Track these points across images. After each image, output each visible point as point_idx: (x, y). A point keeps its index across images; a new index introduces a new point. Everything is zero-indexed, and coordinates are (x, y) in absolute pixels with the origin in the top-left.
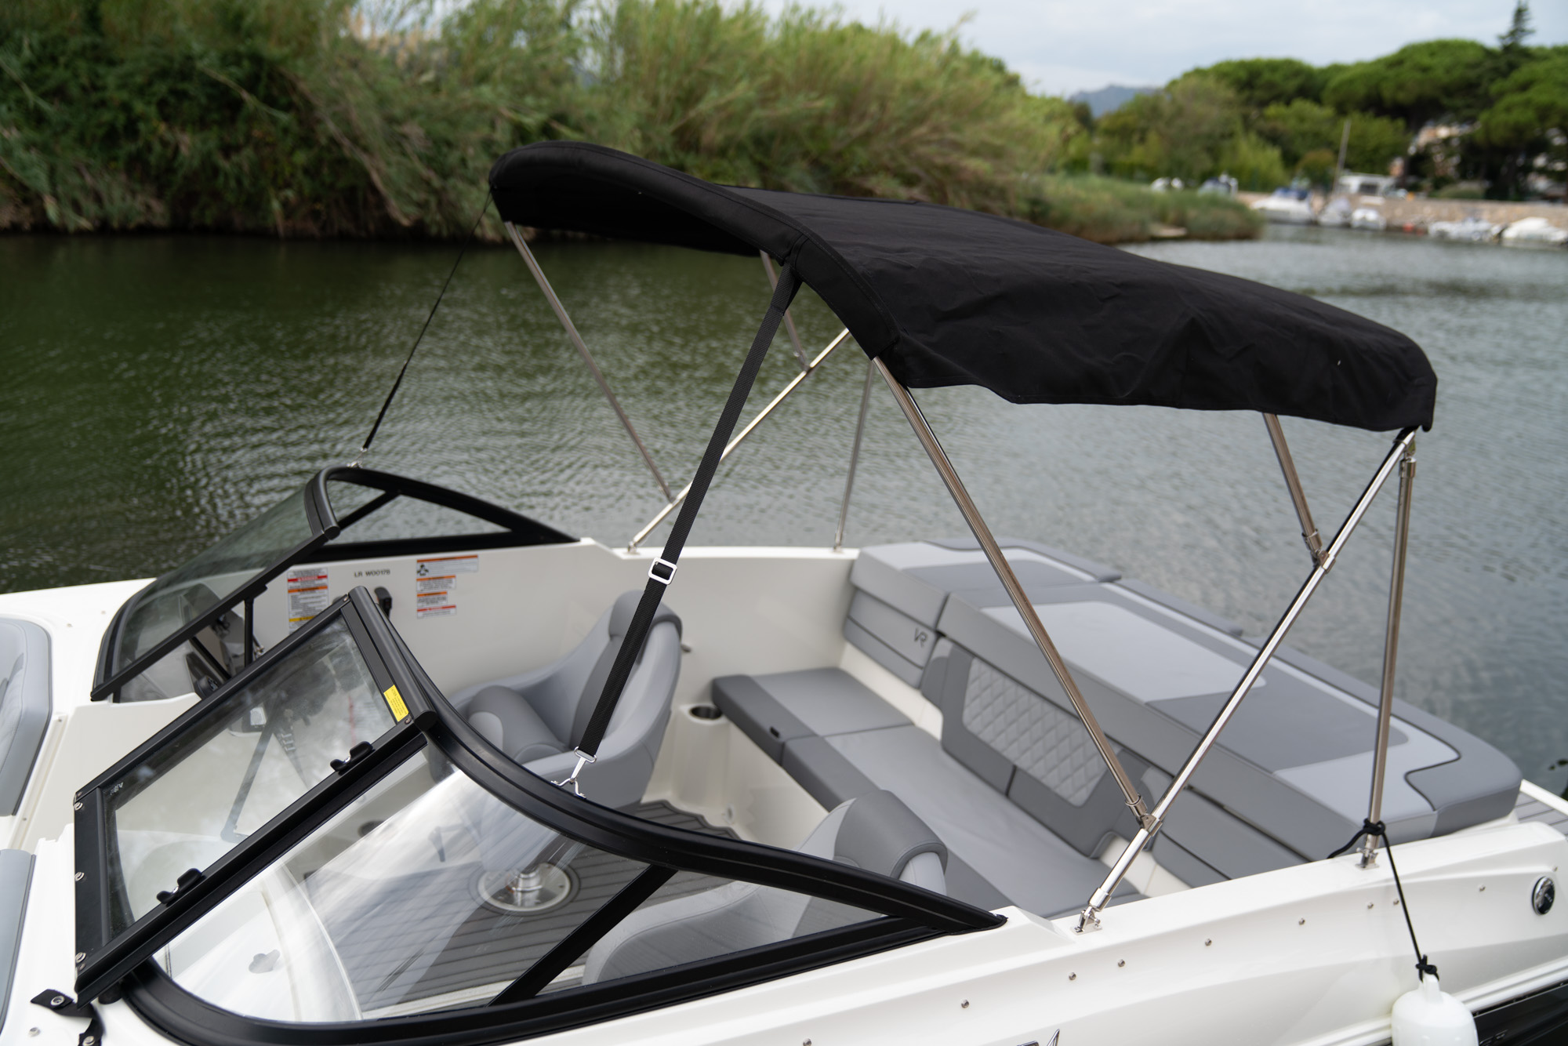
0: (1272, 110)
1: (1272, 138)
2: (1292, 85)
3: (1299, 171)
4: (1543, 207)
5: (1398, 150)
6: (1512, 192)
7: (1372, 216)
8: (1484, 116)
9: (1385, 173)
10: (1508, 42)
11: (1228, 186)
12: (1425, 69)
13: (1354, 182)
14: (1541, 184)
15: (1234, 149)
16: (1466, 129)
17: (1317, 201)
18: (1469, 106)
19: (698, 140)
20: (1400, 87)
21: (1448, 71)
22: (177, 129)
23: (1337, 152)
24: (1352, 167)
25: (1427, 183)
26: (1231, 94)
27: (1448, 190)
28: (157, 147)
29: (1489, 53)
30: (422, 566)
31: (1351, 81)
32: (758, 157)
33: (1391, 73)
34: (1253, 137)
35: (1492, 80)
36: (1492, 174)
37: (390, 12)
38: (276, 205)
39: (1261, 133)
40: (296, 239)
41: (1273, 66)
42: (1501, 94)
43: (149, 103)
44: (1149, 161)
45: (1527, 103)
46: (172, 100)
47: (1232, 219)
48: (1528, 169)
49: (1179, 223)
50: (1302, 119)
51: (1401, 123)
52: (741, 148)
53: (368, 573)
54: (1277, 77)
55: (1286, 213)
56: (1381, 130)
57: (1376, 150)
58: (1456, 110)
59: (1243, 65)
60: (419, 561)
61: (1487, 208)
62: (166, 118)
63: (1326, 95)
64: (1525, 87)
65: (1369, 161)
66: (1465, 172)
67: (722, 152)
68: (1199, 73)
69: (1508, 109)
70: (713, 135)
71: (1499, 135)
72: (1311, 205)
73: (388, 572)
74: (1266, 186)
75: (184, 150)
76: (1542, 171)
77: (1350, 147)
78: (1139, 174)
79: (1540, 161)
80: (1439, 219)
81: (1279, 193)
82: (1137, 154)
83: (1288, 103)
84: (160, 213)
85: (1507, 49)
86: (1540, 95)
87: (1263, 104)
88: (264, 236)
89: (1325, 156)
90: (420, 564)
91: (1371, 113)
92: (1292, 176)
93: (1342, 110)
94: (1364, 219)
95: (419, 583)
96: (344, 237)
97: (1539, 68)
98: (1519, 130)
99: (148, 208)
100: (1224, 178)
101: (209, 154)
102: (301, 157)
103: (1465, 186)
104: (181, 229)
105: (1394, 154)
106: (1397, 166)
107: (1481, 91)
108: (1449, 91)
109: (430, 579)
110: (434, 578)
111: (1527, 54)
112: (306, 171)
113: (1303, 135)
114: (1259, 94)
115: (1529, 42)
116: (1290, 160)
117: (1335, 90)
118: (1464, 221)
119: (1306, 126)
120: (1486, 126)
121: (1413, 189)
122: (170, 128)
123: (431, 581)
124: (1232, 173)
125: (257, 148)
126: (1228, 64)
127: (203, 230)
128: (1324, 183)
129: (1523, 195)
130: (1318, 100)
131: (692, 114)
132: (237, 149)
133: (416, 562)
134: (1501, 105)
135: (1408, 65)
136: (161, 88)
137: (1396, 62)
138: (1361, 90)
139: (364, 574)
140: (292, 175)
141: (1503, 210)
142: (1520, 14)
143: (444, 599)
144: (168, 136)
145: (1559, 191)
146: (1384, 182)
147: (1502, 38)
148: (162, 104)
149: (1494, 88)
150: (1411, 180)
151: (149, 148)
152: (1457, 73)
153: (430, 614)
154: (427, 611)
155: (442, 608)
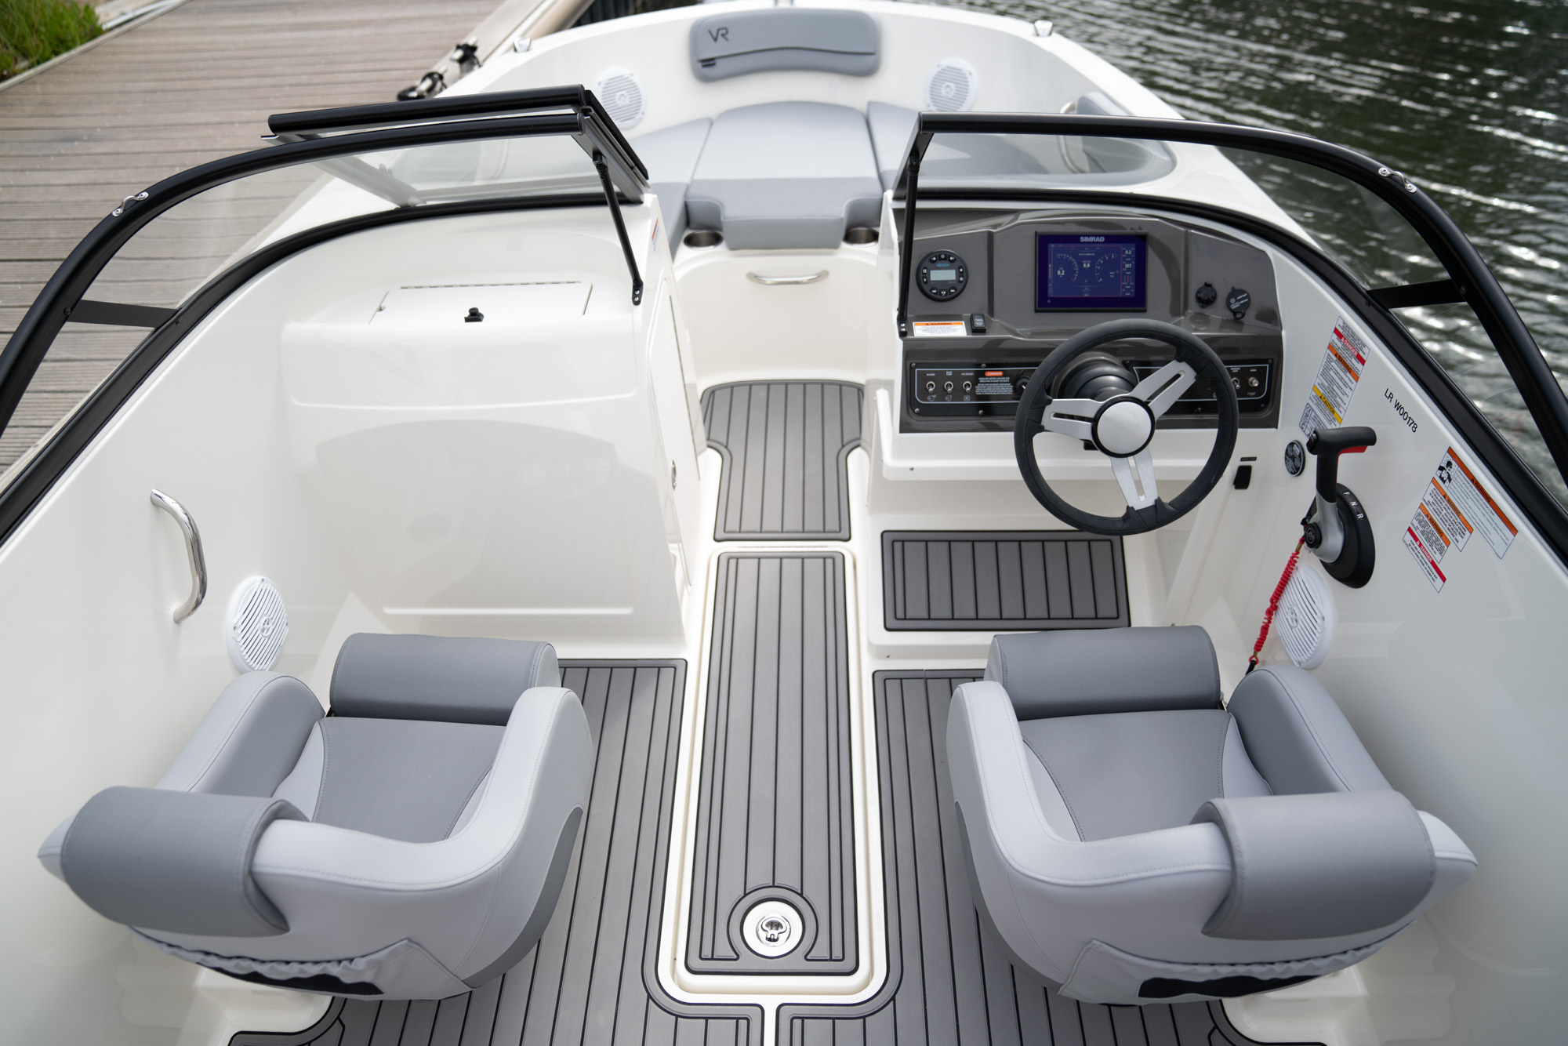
30: (1449, 464)
53: (1398, 406)
60: (1451, 452)
73: (1413, 425)
90: (1450, 458)
95: (1432, 486)
110: (1450, 502)
123: (1445, 502)
133: (1447, 448)
139: (1394, 401)
143: (1441, 551)
153: (1416, 552)
154: (1416, 545)
155: (1433, 563)
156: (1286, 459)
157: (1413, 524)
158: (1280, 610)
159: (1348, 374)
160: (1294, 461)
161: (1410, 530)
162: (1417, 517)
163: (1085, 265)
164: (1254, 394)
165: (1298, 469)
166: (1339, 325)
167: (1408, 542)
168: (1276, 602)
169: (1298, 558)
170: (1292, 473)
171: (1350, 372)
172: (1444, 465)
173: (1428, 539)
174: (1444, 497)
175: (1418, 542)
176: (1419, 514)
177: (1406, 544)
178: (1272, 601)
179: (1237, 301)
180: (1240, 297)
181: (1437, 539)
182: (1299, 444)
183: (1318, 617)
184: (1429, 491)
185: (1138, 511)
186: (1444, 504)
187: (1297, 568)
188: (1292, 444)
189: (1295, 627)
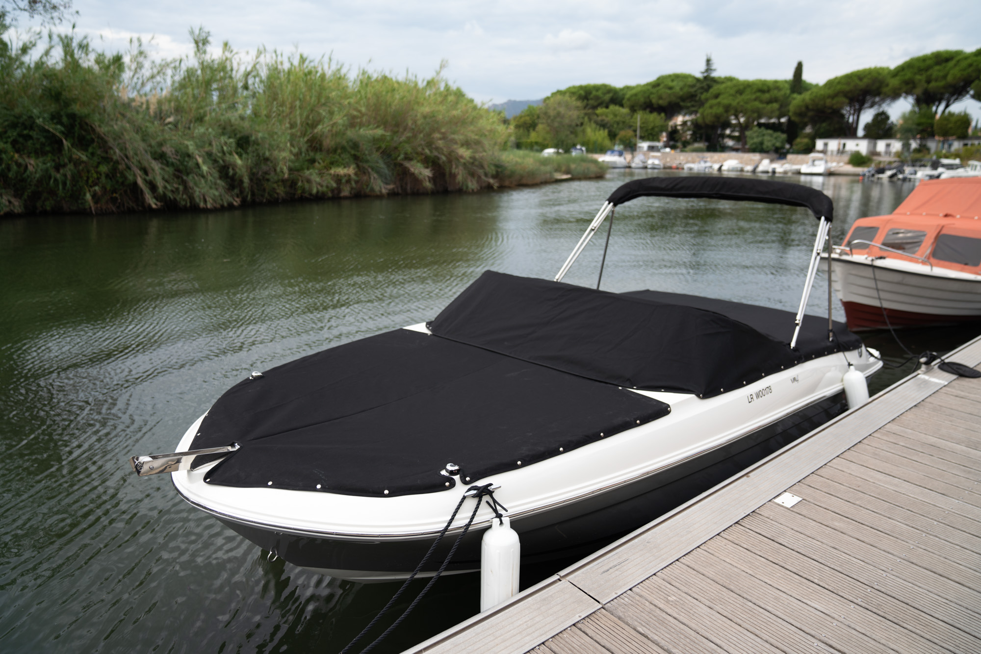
0: (599, 111)
1: (603, 125)
2: (607, 97)
3: (617, 142)
4: (733, 154)
5: (663, 128)
6: (718, 147)
7: (657, 162)
8: (701, 110)
9: (659, 140)
10: (705, 74)
11: (581, 149)
12: (671, 88)
13: (645, 145)
14: (730, 143)
15: (584, 131)
16: (693, 117)
17: (628, 156)
18: (693, 106)
19: (321, 145)
20: (660, 98)
21: (681, 89)
22: (25, 157)
23: (635, 131)
24: (643, 138)
25: (679, 144)
26: (579, 104)
27: (690, 147)
28: (14, 168)
29: (698, 80)
31: (636, 95)
32: (353, 152)
33: (654, 90)
34: (594, 125)
35: (702, 93)
36: (708, 139)
37: (136, 84)
38: (88, 197)
39: (596, 123)
40: (102, 214)
41: (597, 88)
42: (707, 100)
43: (6, 143)
44: (540, 140)
45: (719, 104)
46: (21, 140)
47: (593, 168)
48: (723, 136)
49: (567, 173)
50: (615, 115)
51: (663, 115)
52: (344, 149)
54: (599, 93)
55: (615, 163)
56: (655, 119)
57: (653, 129)
58: (687, 108)
59: (581, 87)
61: (709, 155)
62: (18, 151)
63: (624, 102)
64: (717, 96)
65: (651, 135)
66: (695, 138)
67: (335, 151)
68: (559, 92)
69: (711, 107)
70: (328, 143)
71: (709, 120)
72: (625, 158)
74: (603, 150)
75: (30, 168)
76: (730, 137)
77: (641, 128)
78: (536, 147)
79: (728, 132)
80: (688, 162)
81: (609, 153)
82: (533, 136)
83: (607, 107)
84: (17, 206)
85: (706, 78)
86: (724, 100)
87: (595, 107)
88: (84, 213)
89: (630, 133)
91: (648, 110)
92: (614, 145)
93: (633, 109)
94: (653, 164)
96: (131, 212)
97: (722, 86)
98: (717, 117)
99: (10, 202)
100: (578, 147)
101: (47, 170)
102: (104, 169)
103: (697, 145)
104: (31, 213)
105: (662, 131)
106: (664, 137)
107: (697, 98)
108: (683, 99)
111: (715, 81)
112: (107, 176)
113: (618, 123)
114: (591, 102)
115: (714, 75)
116: (612, 136)
117: (629, 100)
118: (699, 162)
119: (618, 119)
120: (702, 114)
121: (673, 147)
122: (21, 156)
124: (583, 144)
125: (75, 165)
126: (574, 87)
127: (44, 213)
128: (631, 147)
129: (724, 149)
130: (622, 105)
131: (316, 131)
132: (64, 166)
134: (707, 105)
135: (662, 86)
136: (13, 134)
137: (656, 84)
138: (642, 100)
140: (98, 179)
141: (716, 156)
142: (708, 61)
144: (20, 160)
145: (739, 146)
146: (660, 144)
147: (703, 73)
148: (14, 143)
149: (703, 97)
150: (672, 143)
151: (9, 168)
152: (686, 90)
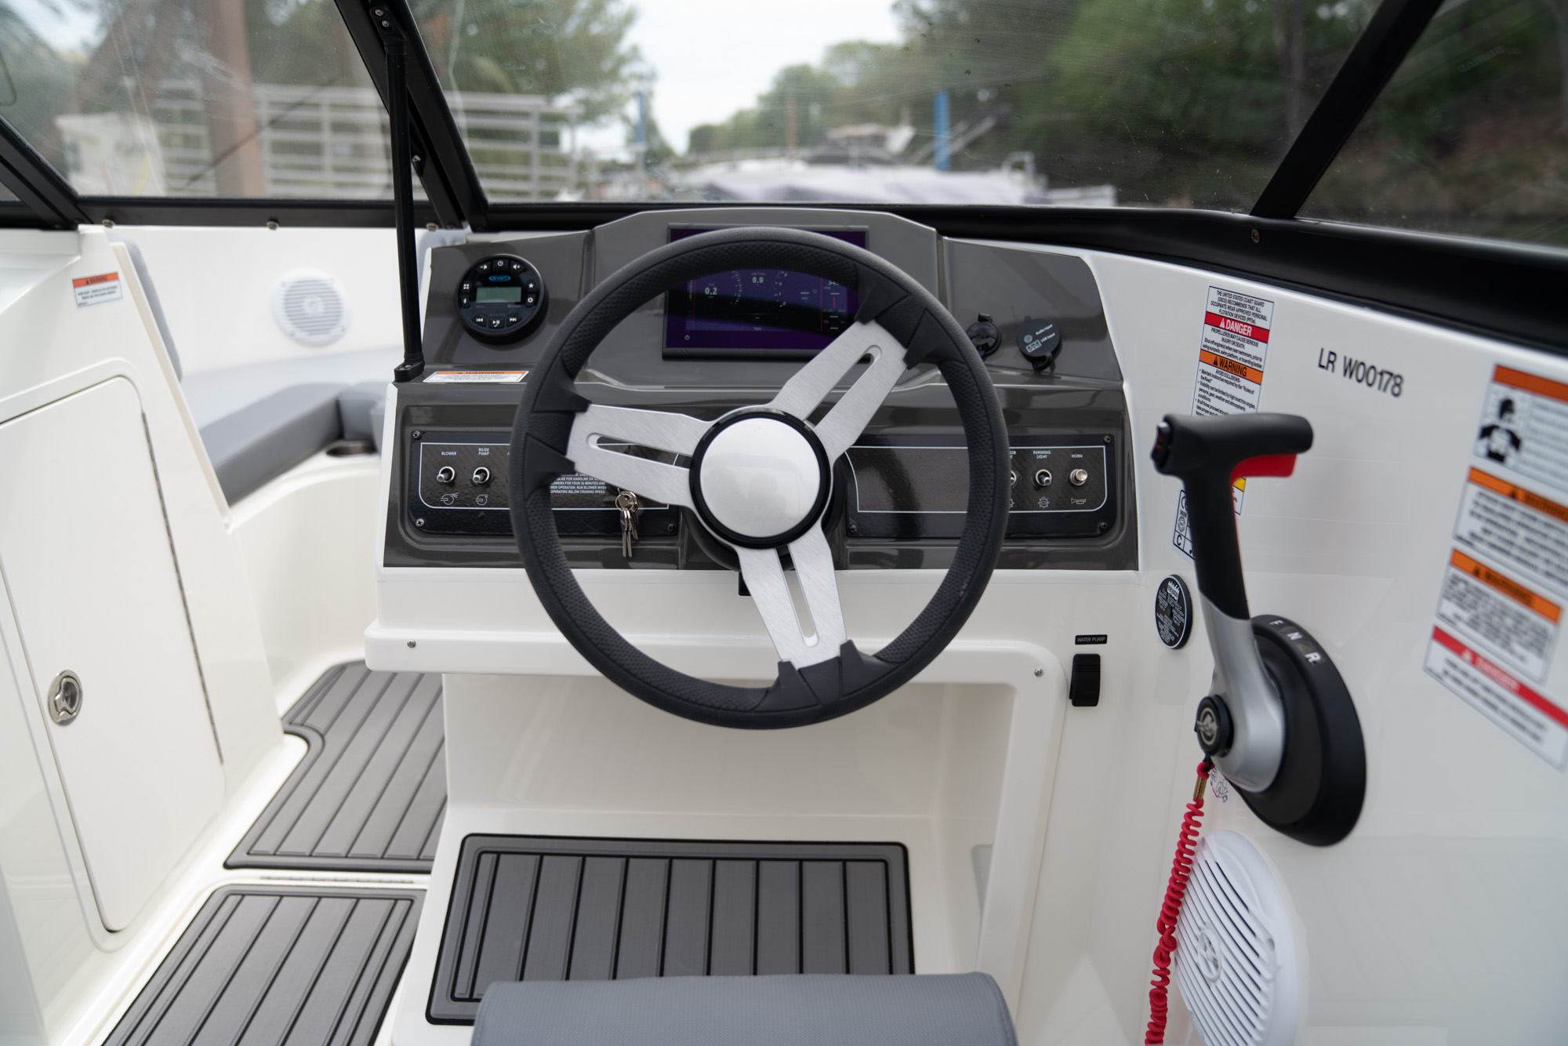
30: (1506, 407)
53: (1350, 368)
60: (1504, 375)
73: (1394, 382)
90: (1503, 392)
95: (1474, 490)
109: (1514, 493)
110: (1533, 500)
123: (1520, 509)
133: (1488, 372)
139: (1340, 365)
143: (1539, 643)
153: (1467, 681)
154: (1463, 663)
155: (1525, 692)
156: (1158, 619)
157: (1443, 617)
158: (1182, 948)
159: (1243, 382)
160: (1171, 616)
161: (1440, 636)
162: (1451, 591)
163: (754, 280)
164: (1084, 501)
165: (1179, 629)
166: (1213, 303)
167: (1439, 669)
168: (1173, 929)
169: (1201, 814)
170: (1171, 643)
171: (1244, 376)
172: (1491, 419)
173: (1493, 633)
174: (1513, 496)
175: (1467, 656)
176: (1455, 580)
177: (1438, 677)
178: (1161, 928)
179: (1035, 338)
180: (1041, 331)
181: (1520, 619)
182: (1177, 580)
183: (1260, 941)
184: (1469, 505)
185: (800, 670)
186: (1516, 516)
187: (1203, 840)
188: (1164, 586)
189: (1214, 981)
